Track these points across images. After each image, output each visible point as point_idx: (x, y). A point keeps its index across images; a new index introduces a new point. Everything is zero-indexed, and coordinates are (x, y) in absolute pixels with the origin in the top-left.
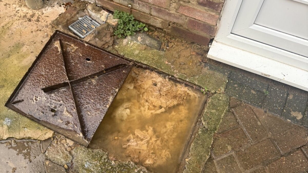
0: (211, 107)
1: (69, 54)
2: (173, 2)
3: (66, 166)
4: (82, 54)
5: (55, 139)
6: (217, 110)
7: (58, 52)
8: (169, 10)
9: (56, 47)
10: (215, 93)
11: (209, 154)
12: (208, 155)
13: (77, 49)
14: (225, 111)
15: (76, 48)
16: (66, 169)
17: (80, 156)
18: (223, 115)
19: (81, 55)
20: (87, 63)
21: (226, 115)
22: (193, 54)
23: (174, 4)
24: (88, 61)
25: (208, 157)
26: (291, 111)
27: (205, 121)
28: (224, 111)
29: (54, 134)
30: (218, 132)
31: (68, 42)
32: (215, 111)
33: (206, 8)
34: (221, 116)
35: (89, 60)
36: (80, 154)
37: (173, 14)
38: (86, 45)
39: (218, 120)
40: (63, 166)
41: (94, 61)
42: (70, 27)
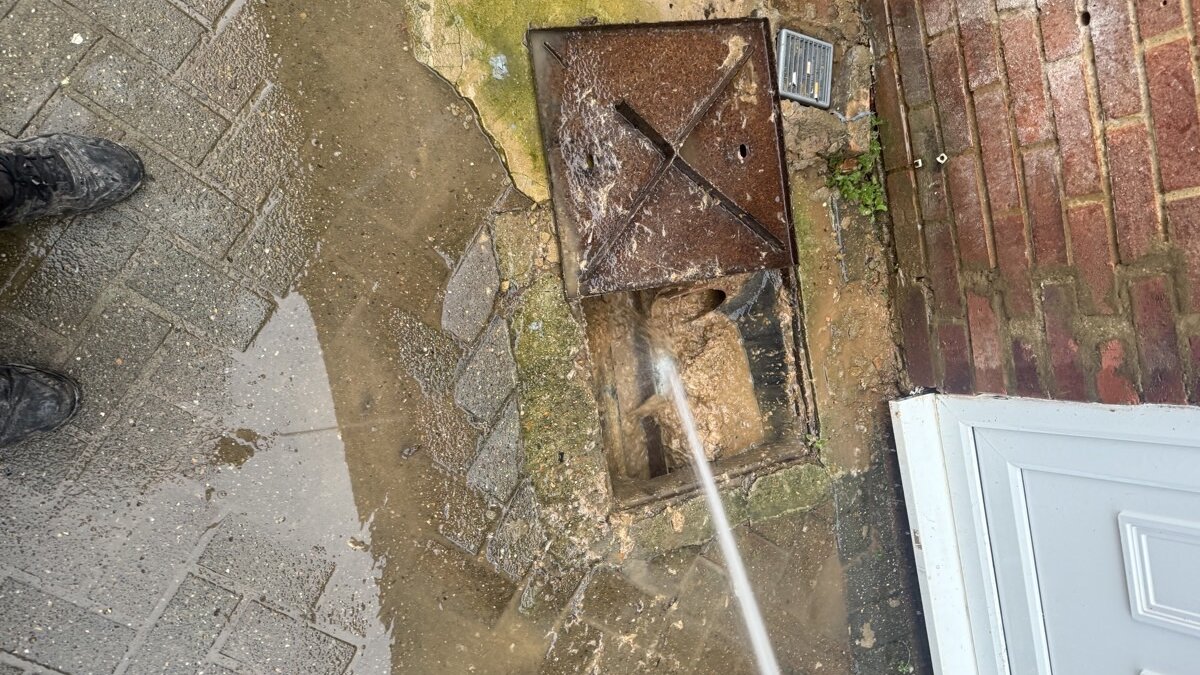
0: (791, 478)
1: (729, 95)
2: (987, 277)
3: (506, 285)
4: (748, 125)
5: (538, 214)
6: (793, 492)
7: (720, 63)
8: (960, 270)
9: (727, 47)
10: (823, 466)
11: (705, 541)
12: (702, 540)
13: (751, 104)
14: (798, 509)
15: (753, 99)
16: (500, 289)
17: (542, 297)
18: (789, 511)
19: (743, 126)
20: (735, 155)
21: (792, 517)
22: (877, 364)
23: (984, 278)
24: (739, 153)
25: (698, 543)
26: (867, 621)
27: (760, 486)
28: (798, 506)
29: (544, 202)
30: (754, 525)
31: (755, 70)
32: (789, 491)
33: (1013, 361)
34: (785, 509)
35: (744, 154)
36: (547, 294)
37: (956, 282)
38: (772, 118)
39: (777, 509)
40: (502, 280)
41: (748, 167)
42: (784, 32)
